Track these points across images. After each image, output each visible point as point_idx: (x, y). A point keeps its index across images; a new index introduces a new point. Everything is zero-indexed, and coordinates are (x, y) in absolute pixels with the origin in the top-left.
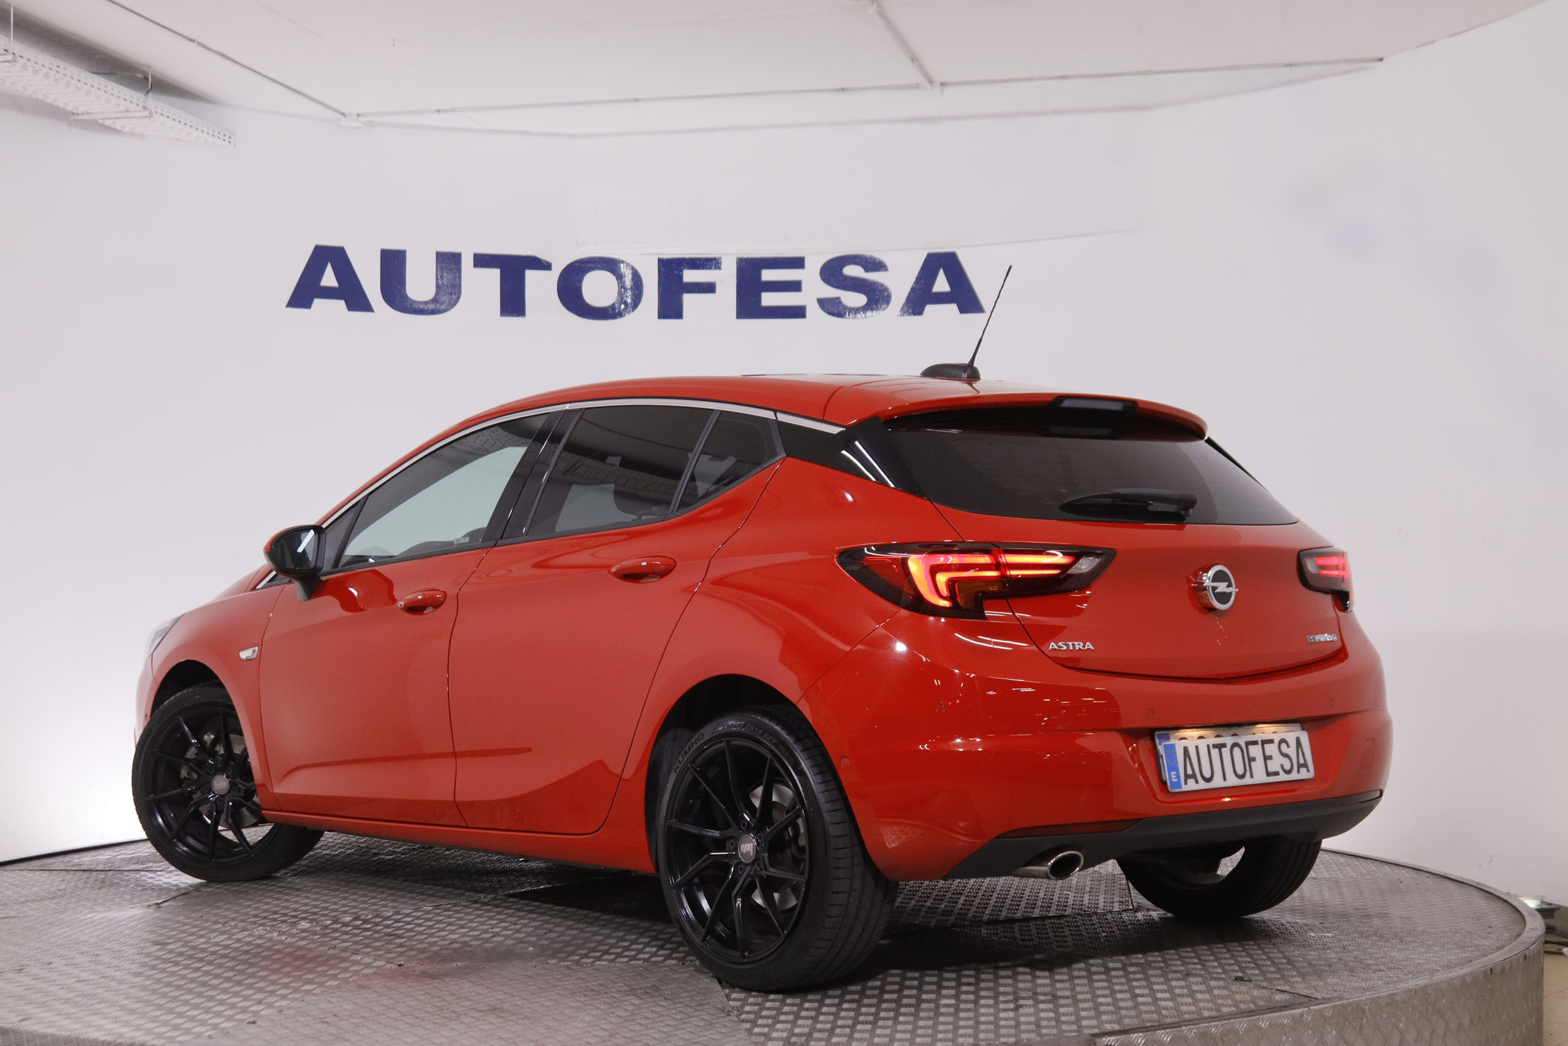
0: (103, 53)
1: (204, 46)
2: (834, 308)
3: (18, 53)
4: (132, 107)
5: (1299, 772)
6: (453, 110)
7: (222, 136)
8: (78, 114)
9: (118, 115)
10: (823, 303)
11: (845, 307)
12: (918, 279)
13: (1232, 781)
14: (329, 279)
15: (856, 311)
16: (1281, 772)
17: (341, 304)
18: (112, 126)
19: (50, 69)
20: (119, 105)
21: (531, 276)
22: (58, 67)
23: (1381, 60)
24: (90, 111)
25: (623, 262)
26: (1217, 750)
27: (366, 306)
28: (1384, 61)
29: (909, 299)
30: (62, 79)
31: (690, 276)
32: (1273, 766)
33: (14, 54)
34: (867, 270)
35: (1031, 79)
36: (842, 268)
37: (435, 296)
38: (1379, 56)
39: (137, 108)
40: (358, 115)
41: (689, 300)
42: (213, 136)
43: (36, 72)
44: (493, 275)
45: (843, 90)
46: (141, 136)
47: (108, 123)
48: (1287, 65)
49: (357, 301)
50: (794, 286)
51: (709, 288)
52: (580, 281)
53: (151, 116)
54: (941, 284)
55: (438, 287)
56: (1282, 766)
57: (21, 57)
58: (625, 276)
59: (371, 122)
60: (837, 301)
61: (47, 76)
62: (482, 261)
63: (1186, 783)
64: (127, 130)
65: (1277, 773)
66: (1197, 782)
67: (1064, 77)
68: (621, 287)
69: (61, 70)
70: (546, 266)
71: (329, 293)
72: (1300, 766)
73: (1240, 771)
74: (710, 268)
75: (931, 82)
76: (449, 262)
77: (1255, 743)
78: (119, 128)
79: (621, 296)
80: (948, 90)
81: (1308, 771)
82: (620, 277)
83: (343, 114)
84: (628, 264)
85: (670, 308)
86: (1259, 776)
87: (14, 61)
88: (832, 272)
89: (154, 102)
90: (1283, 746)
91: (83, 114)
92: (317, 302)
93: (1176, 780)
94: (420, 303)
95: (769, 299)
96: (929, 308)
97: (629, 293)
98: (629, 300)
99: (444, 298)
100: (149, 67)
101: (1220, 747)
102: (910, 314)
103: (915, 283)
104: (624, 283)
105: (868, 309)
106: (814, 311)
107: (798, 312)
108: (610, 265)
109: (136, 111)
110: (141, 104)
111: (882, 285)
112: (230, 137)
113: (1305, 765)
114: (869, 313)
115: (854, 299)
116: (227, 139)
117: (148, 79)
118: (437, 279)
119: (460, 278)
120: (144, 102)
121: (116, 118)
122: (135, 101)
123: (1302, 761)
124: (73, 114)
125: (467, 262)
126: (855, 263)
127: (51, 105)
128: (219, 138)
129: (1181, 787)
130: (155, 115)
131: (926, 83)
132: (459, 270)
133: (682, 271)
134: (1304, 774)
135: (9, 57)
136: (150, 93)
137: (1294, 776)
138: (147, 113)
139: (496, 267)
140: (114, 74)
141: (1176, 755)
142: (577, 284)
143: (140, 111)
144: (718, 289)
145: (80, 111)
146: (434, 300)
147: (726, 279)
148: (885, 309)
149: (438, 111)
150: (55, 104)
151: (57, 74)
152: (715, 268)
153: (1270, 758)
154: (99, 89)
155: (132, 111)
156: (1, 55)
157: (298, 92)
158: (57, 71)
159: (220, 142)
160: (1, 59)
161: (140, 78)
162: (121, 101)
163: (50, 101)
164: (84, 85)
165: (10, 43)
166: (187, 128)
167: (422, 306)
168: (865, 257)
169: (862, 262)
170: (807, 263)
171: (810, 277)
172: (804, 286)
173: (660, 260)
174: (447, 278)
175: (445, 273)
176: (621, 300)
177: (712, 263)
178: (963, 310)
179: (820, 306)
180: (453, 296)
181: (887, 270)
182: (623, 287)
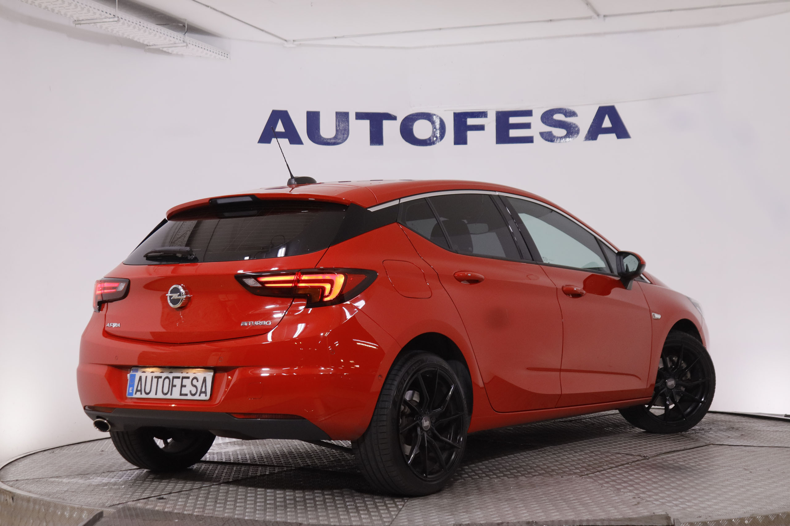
0: (162, 14)
1: (214, 9)
2: (548, 137)
3: (120, 17)
4: (177, 41)
5: (200, 395)
6: (343, 37)
7: (223, 54)
8: (150, 46)
9: (171, 46)
10: (542, 134)
11: (554, 137)
12: (594, 120)
13: (160, 396)
14: (280, 128)
15: (561, 138)
16: (189, 394)
17: (286, 141)
18: (167, 51)
19: (136, 24)
20: (171, 40)
21: (386, 124)
22: (140, 22)
24: (156, 44)
25: (435, 115)
26: (156, 379)
27: (299, 142)
29: (589, 131)
30: (142, 28)
31: (471, 121)
32: (184, 391)
33: (118, 17)
34: (566, 116)
35: (653, 12)
36: (552, 115)
37: (336, 135)
39: (180, 42)
40: (294, 41)
41: (471, 135)
42: (219, 54)
43: (129, 26)
44: (366, 123)
45: (551, 21)
46: (182, 55)
47: (165, 49)
49: (295, 139)
50: (527, 126)
51: (481, 128)
52: (412, 125)
53: (187, 45)
54: (607, 123)
55: (337, 131)
56: (190, 392)
57: (122, 18)
58: (436, 123)
59: (300, 44)
60: (550, 133)
61: (134, 27)
62: (360, 116)
63: (136, 394)
64: (175, 52)
65: (186, 395)
66: (141, 394)
67: (671, 11)
69: (141, 24)
70: (394, 118)
71: (280, 135)
72: (201, 392)
73: (166, 391)
74: (481, 117)
76: (342, 117)
77: (179, 378)
78: (170, 52)
79: (434, 133)
80: (608, 19)
81: (206, 396)
82: (433, 123)
83: (286, 41)
84: (437, 116)
85: (460, 139)
86: (176, 395)
87: (118, 21)
88: (547, 118)
89: (189, 38)
90: (195, 381)
91: (153, 45)
92: (274, 140)
93: (131, 392)
94: (328, 139)
95: (513, 133)
96: (600, 136)
97: (438, 132)
98: (438, 135)
99: (340, 136)
100: (186, 20)
101: (158, 378)
102: (590, 140)
103: (592, 123)
104: (436, 126)
105: (567, 138)
106: (538, 139)
107: (529, 140)
108: (428, 116)
109: (179, 43)
110: (182, 39)
111: (575, 124)
112: (227, 55)
113: (205, 392)
114: (568, 139)
115: (559, 132)
116: (226, 55)
117: (185, 27)
118: (336, 126)
119: (348, 126)
120: (184, 39)
121: (169, 47)
122: (179, 38)
123: (203, 390)
124: (147, 45)
125: (352, 117)
126: (560, 113)
127: (136, 42)
128: (222, 55)
129: (132, 395)
130: (189, 45)
131: (595, 16)
132: (348, 121)
133: (466, 119)
134: (203, 397)
135: (116, 19)
136: (186, 34)
137: (197, 397)
138: (185, 44)
139: (367, 119)
140: (168, 24)
141: (135, 380)
142: (411, 127)
143: (181, 43)
144: (486, 128)
145: (151, 44)
146: (335, 137)
147: (490, 123)
148: (576, 137)
149: (336, 38)
150: (138, 41)
152: (484, 117)
153: (185, 386)
154: (161, 33)
155: (177, 43)
156: (111, 18)
157: (262, 30)
158: (140, 25)
159: (222, 57)
160: (111, 20)
161: (181, 26)
162: (172, 39)
163: (136, 39)
164: (153, 31)
165: (116, 11)
166: (205, 51)
167: (329, 141)
168: (565, 110)
169: (563, 112)
170: (534, 113)
171: (535, 120)
172: (532, 126)
173: (455, 114)
174: (342, 125)
175: (340, 123)
176: (434, 135)
177: (482, 114)
178: (619, 137)
179: (541, 136)
180: (345, 135)
181: (577, 116)
182: (435, 128)
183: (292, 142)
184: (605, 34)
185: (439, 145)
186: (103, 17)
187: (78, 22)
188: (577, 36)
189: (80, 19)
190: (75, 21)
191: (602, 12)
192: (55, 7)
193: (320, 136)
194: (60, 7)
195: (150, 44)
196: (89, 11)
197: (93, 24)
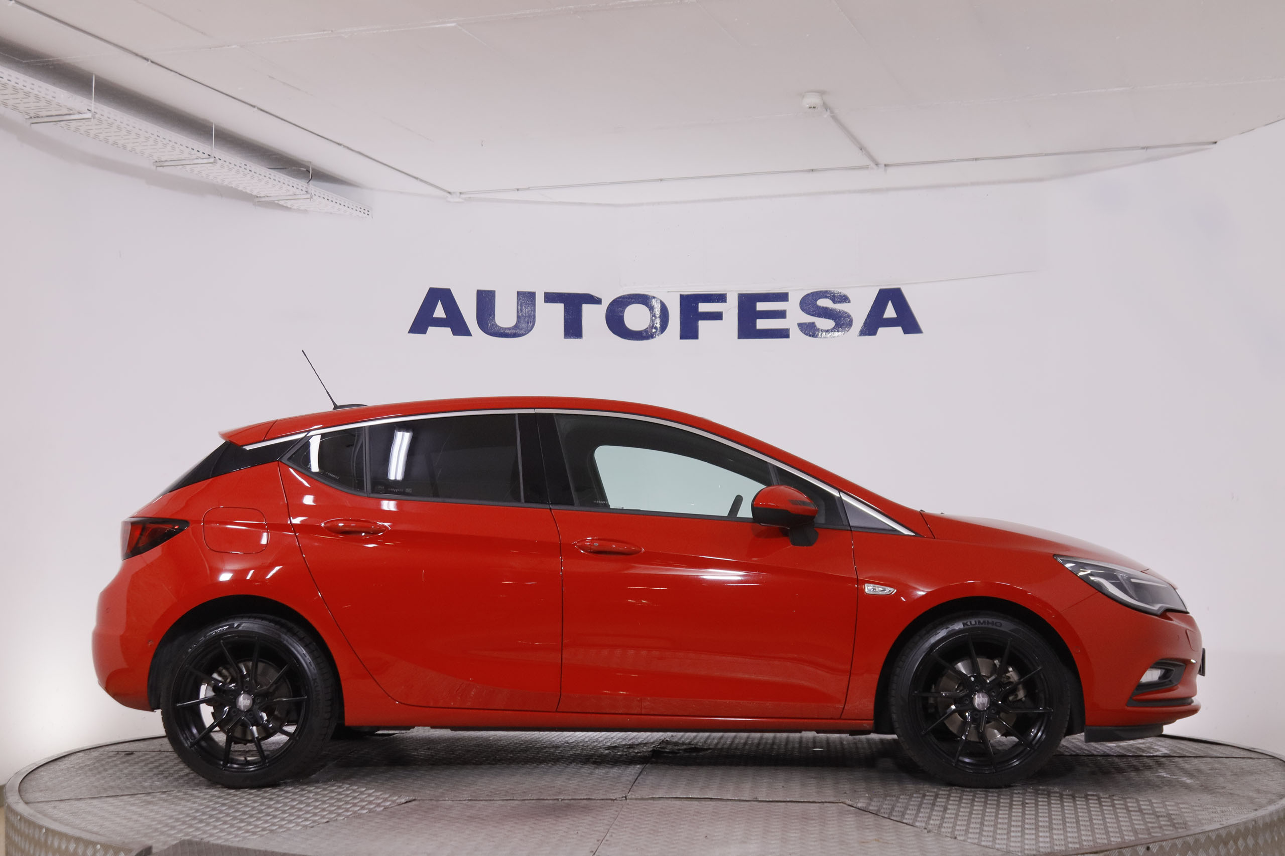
0: (278, 154)
1: (348, 148)
2: (809, 330)
3: (217, 158)
4: (298, 192)
6: (529, 189)
7: (362, 211)
8: (260, 198)
9: (291, 197)
10: (801, 325)
11: (818, 330)
12: (872, 308)
14: (439, 312)
15: (827, 331)
17: (448, 330)
18: (285, 205)
19: (240, 167)
20: (289, 191)
21: (586, 308)
22: (246, 165)
23: (1215, 143)
24: (269, 195)
25: (654, 298)
27: (467, 333)
28: (1218, 143)
29: (865, 324)
30: (249, 173)
31: (703, 307)
33: (215, 157)
34: (834, 302)
35: (952, 161)
36: (816, 301)
37: (516, 323)
38: (1214, 140)
39: (302, 192)
40: (461, 193)
41: (702, 325)
42: (356, 210)
44: (559, 308)
45: (812, 170)
46: (305, 211)
47: (281, 203)
48: (1143, 148)
49: (459, 327)
50: (781, 314)
51: (718, 316)
52: (623, 312)
53: (311, 197)
54: (890, 312)
55: (518, 317)
57: (220, 159)
58: (655, 308)
59: (470, 197)
60: (812, 325)
61: (238, 172)
62: (551, 298)
64: (295, 207)
67: (976, 159)
68: (653, 316)
69: (248, 168)
70: (598, 301)
71: (439, 323)
74: (718, 302)
75: (877, 164)
76: (526, 299)
78: (289, 206)
79: (652, 321)
80: (889, 170)
82: (651, 309)
83: (449, 193)
84: (657, 299)
85: (689, 331)
87: (215, 162)
88: (809, 304)
89: (315, 187)
91: (264, 197)
92: (431, 329)
94: (506, 329)
95: (762, 324)
96: (881, 330)
97: (658, 321)
98: (658, 326)
99: (524, 325)
100: (310, 162)
102: (866, 335)
103: (870, 312)
104: (655, 313)
105: (835, 331)
106: (795, 332)
107: (783, 334)
108: (644, 300)
109: (300, 195)
110: (304, 189)
111: (846, 314)
112: (368, 211)
114: (836, 334)
115: (825, 324)
116: (366, 212)
117: (309, 172)
118: (518, 312)
119: (534, 311)
120: (307, 188)
121: (286, 199)
122: (300, 188)
124: (257, 197)
125: (540, 299)
126: (826, 297)
127: (241, 191)
128: (360, 212)
130: (314, 197)
131: (872, 165)
132: (534, 305)
133: (698, 304)
135: (212, 160)
136: (311, 181)
138: (308, 196)
139: (561, 302)
140: (286, 168)
142: (621, 314)
143: (303, 194)
144: (724, 316)
146: (516, 327)
147: (730, 310)
148: (848, 331)
149: (518, 190)
150: (244, 191)
151: (245, 170)
152: (722, 302)
154: (275, 180)
155: (298, 195)
156: (205, 158)
157: (416, 178)
158: (245, 169)
159: (361, 215)
160: (205, 161)
161: (304, 171)
162: (290, 188)
163: (240, 188)
164: (264, 178)
165: (212, 149)
166: (337, 206)
167: (507, 331)
168: (833, 293)
169: (831, 296)
170: (790, 297)
171: (792, 307)
172: (788, 314)
173: (681, 296)
174: (526, 310)
175: (524, 308)
176: (652, 326)
177: (721, 298)
178: (906, 331)
179: (800, 329)
180: (529, 324)
181: (849, 302)
182: (654, 316)
183: (455, 333)
184: (888, 190)
185: (659, 339)
186: (194, 157)
187: (159, 163)
188: (850, 192)
189: (163, 160)
190: (156, 162)
191: (883, 160)
192: (128, 143)
193: (497, 326)
194: (134, 143)
195: (261, 196)
196: (173, 148)
197: (181, 167)
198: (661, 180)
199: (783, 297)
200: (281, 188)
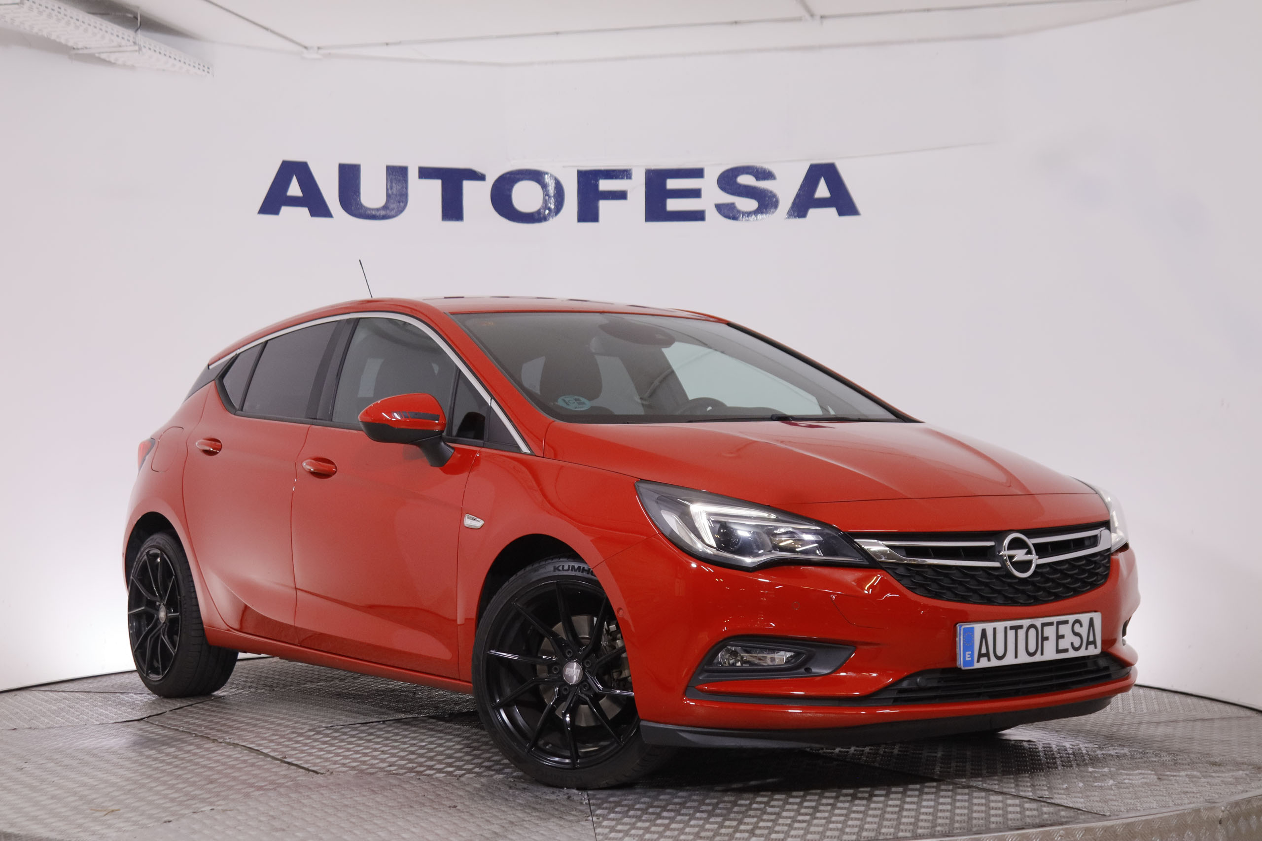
2: (728, 212)
4: (124, 43)
6: (400, 43)
7: (201, 67)
8: (78, 49)
9: (113, 50)
10: (720, 208)
11: (739, 212)
12: (802, 186)
14: (294, 189)
15: (749, 214)
17: (305, 211)
18: (107, 59)
19: (53, 10)
20: (113, 41)
21: (468, 186)
22: (60, 8)
24: (88, 46)
25: (547, 173)
27: (326, 213)
29: (794, 204)
30: (63, 18)
31: (605, 185)
34: (758, 179)
35: (900, 12)
36: (736, 177)
37: (386, 203)
39: (128, 43)
40: (319, 48)
41: (604, 206)
42: (194, 67)
43: (40, 13)
44: (436, 186)
45: (736, 23)
46: (133, 67)
47: (103, 56)
49: (319, 208)
50: (696, 193)
51: (621, 195)
52: (510, 190)
53: (140, 49)
54: (822, 191)
55: (388, 196)
58: (549, 186)
59: (330, 53)
60: (732, 206)
61: (50, 16)
62: (426, 173)
64: (120, 62)
67: (928, 10)
69: (62, 10)
70: (481, 177)
71: (294, 202)
74: (622, 178)
75: (812, 15)
76: (397, 174)
78: (113, 61)
79: (545, 202)
80: (827, 22)
82: (544, 186)
83: (306, 48)
84: (551, 176)
85: (588, 213)
88: (727, 181)
89: (143, 37)
91: (82, 49)
92: (284, 210)
94: (373, 209)
95: (673, 205)
96: (812, 212)
97: (552, 200)
98: (552, 206)
99: (393, 206)
100: (138, 7)
102: (795, 217)
103: (800, 190)
104: (548, 191)
105: (759, 213)
106: (712, 215)
107: (698, 216)
108: (536, 176)
109: (127, 46)
110: (131, 39)
111: (771, 192)
112: (208, 68)
114: (760, 216)
115: (747, 204)
116: (206, 69)
117: (137, 19)
118: (387, 189)
119: (407, 188)
120: (134, 38)
121: (111, 52)
122: (126, 37)
124: (74, 49)
125: (413, 174)
126: (748, 173)
127: (54, 41)
128: (199, 68)
130: (144, 50)
131: (807, 16)
132: (406, 181)
133: (598, 181)
136: (139, 30)
138: (136, 48)
139: (438, 178)
140: (108, 14)
142: (508, 193)
143: (131, 46)
144: (629, 196)
145: (80, 46)
146: (385, 207)
147: (636, 188)
148: (773, 212)
149: (387, 44)
150: (58, 40)
151: (59, 15)
152: (627, 178)
154: (95, 28)
155: (124, 46)
157: (266, 29)
158: (59, 12)
159: (200, 72)
160: (10, 2)
161: (130, 17)
162: (114, 38)
163: (53, 37)
164: (82, 24)
166: (171, 61)
167: (375, 213)
168: (756, 168)
169: (753, 172)
170: (706, 173)
171: (709, 185)
172: (703, 193)
173: (579, 172)
174: (396, 188)
175: (394, 185)
176: (546, 206)
177: (624, 174)
178: (841, 213)
179: (717, 210)
180: (401, 203)
181: (775, 179)
182: (547, 195)
183: (314, 213)
185: (553, 223)
191: (819, 11)
193: (361, 205)
195: (78, 47)
198: (557, 33)
199: (698, 173)
200: (103, 37)
